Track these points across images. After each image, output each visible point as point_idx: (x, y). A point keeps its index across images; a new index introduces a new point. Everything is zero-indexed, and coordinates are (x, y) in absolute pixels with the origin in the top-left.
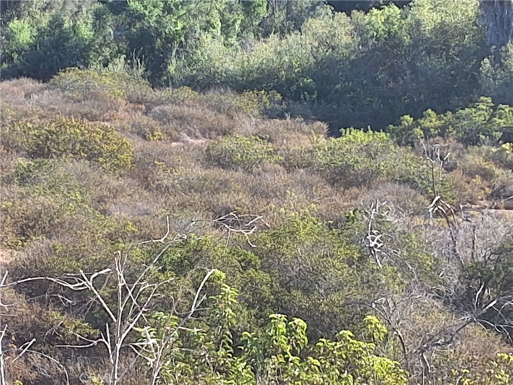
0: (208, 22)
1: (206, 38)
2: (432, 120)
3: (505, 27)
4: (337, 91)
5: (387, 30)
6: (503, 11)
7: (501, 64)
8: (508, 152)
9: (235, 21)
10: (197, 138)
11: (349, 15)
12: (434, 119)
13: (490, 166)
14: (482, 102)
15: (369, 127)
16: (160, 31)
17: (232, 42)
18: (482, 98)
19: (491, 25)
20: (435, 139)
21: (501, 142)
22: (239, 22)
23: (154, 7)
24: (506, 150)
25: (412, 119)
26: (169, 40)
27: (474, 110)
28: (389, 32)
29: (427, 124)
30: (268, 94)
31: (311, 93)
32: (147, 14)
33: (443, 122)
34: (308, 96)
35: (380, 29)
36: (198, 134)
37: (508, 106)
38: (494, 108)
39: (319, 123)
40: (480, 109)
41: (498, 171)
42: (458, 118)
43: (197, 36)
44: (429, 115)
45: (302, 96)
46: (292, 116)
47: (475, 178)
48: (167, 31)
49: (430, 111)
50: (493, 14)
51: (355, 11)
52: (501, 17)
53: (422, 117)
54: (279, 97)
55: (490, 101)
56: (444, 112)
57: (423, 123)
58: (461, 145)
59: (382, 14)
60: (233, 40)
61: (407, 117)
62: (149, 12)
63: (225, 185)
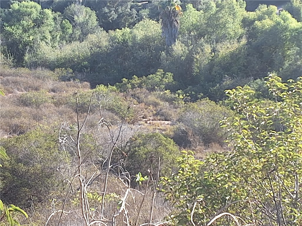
0: (44, 36)
1: (43, 44)
2: (136, 80)
3: (173, 37)
4: (99, 67)
5: (123, 39)
6: (172, 30)
7: (170, 54)
8: (167, 94)
9: (57, 36)
10: (22, 91)
11: (107, 32)
12: (137, 80)
13: (158, 101)
14: (159, 71)
15: (109, 84)
16: (21, 40)
17: (56, 45)
18: (159, 70)
19: (167, 36)
20: (136, 89)
21: (164, 90)
22: (59, 36)
23: (17, 29)
24: (166, 93)
25: (127, 80)
26: (26, 44)
27: (154, 75)
28: (124, 40)
29: (133, 82)
30: (66, 69)
31: (87, 69)
32: (14, 32)
33: (141, 81)
34: (86, 70)
35: (120, 39)
36: (23, 89)
37: (170, 73)
38: (164, 74)
39: (86, 83)
40: (157, 75)
41: (162, 103)
42: (148, 79)
43: (39, 43)
44: (135, 78)
45: (83, 70)
46: (74, 80)
47: (150, 106)
48: (24, 40)
49: (135, 76)
50: (168, 31)
51: (110, 31)
52: (171, 33)
53: (131, 79)
54: (71, 71)
55: (162, 71)
56: (142, 77)
57: (132, 82)
58: (147, 91)
59: (122, 31)
60: (56, 44)
61: (124, 79)
62: (15, 32)
63: (19, 114)
